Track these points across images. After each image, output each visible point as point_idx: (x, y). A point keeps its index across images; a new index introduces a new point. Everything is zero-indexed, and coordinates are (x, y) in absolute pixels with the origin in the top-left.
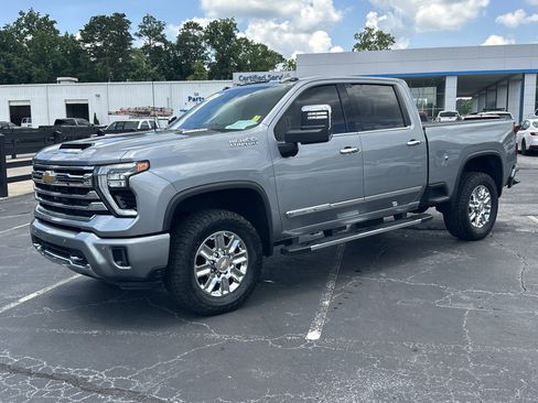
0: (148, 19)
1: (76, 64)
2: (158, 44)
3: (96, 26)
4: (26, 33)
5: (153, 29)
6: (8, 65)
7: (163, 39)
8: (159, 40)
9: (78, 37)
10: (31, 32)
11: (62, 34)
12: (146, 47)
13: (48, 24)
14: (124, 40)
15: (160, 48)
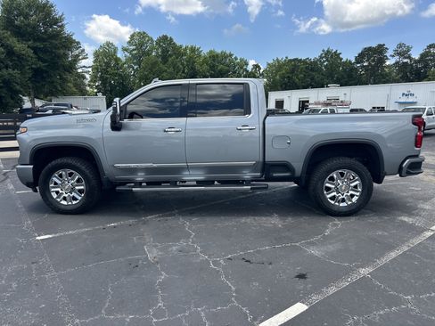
0: (400, 46)
1: (350, 76)
2: (405, 61)
3: (366, 53)
4: (324, 62)
5: (403, 52)
6: (312, 79)
7: (409, 57)
8: (405, 58)
9: (353, 61)
10: (327, 60)
11: (344, 60)
12: (397, 63)
13: (337, 55)
14: (382, 60)
15: (407, 63)
